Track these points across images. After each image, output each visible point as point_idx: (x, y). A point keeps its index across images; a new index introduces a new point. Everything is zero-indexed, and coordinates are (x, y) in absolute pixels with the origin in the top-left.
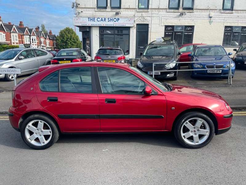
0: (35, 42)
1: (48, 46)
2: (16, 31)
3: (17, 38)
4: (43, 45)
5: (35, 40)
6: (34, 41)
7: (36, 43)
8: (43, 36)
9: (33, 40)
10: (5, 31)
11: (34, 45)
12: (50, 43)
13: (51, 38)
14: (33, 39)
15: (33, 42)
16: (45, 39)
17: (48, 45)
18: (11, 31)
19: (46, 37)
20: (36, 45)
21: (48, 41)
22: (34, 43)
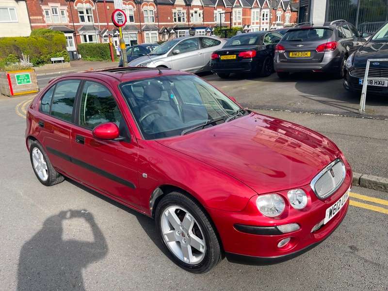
0: (267, 19)
1: (287, 23)
2: (241, 5)
3: (241, 16)
4: (280, 22)
5: (267, 15)
6: (265, 18)
7: (268, 21)
8: (281, 7)
9: (263, 16)
10: (225, 7)
11: (265, 24)
12: (291, 18)
13: (294, 9)
14: (264, 14)
15: (263, 19)
16: (285, 11)
17: (287, 21)
18: (233, 5)
19: (286, 7)
20: (267, 23)
21: (288, 15)
22: (265, 21)
